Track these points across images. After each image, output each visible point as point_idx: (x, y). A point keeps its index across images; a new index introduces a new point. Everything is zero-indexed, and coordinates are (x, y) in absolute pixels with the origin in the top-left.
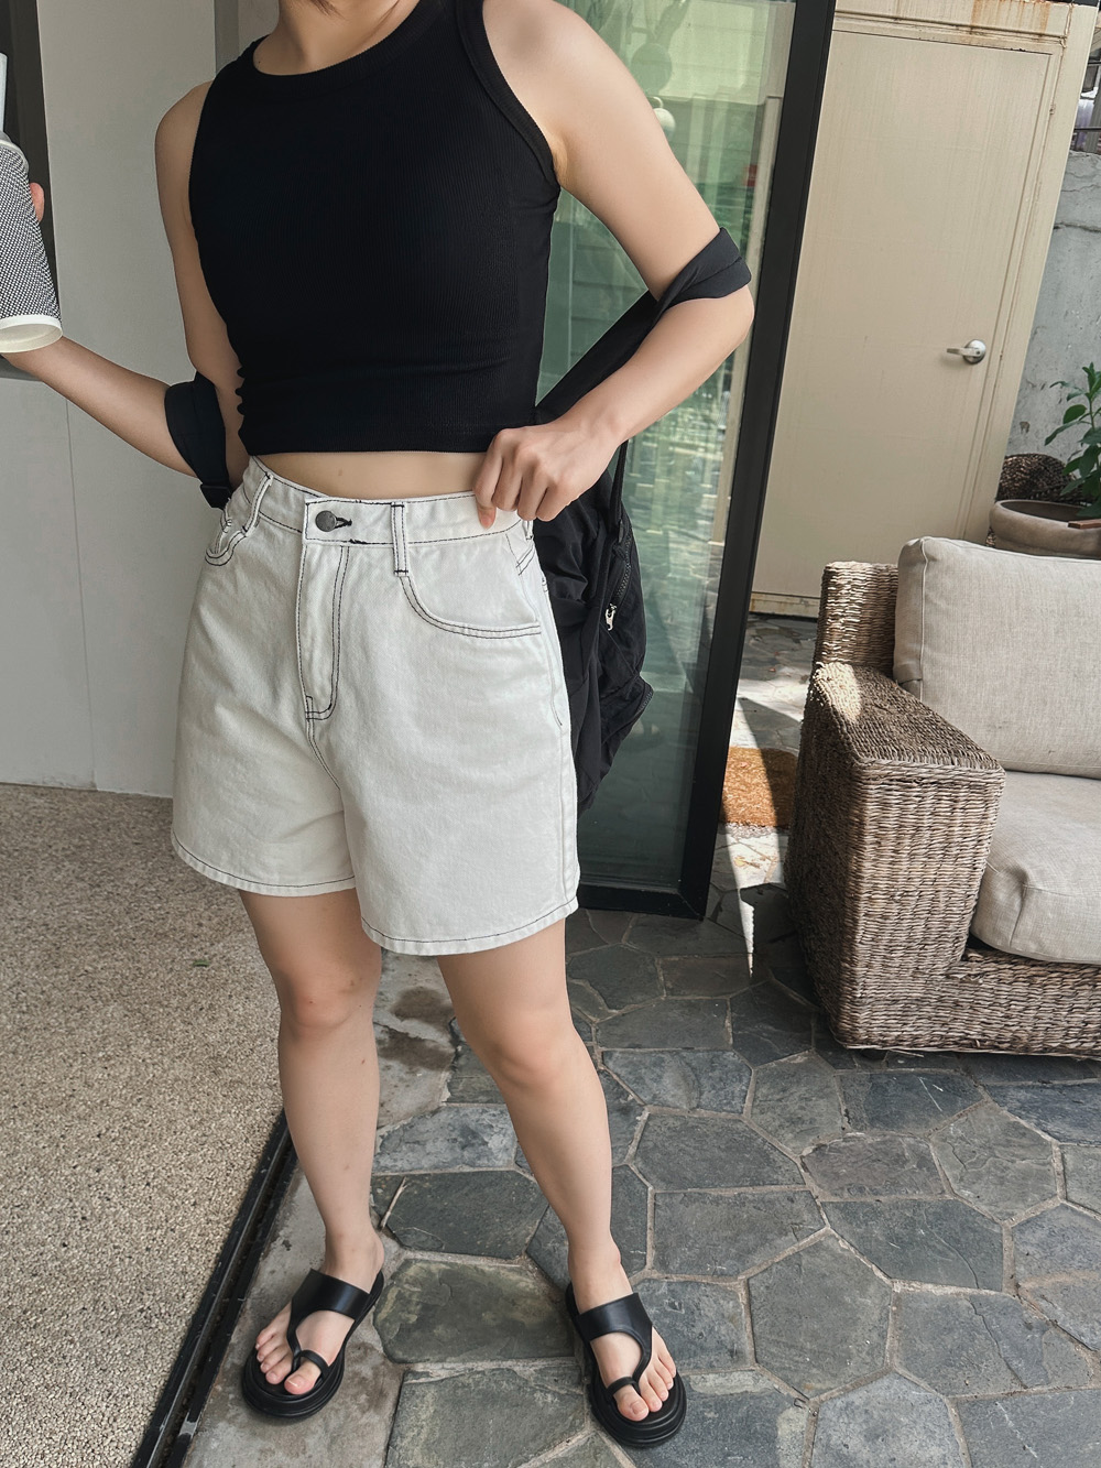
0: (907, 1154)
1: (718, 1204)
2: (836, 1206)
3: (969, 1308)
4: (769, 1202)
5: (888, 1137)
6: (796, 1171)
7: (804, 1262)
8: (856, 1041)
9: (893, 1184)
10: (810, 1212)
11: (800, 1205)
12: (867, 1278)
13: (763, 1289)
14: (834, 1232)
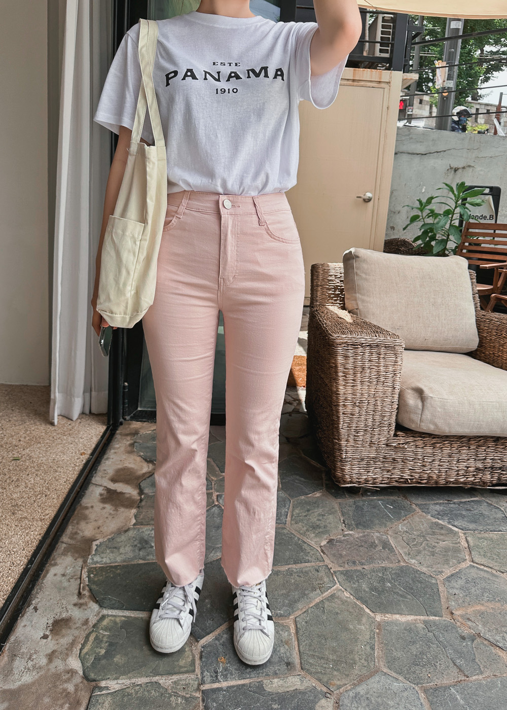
0: (376, 542)
1: (278, 575)
2: (342, 573)
3: (424, 628)
4: (305, 572)
5: (366, 533)
6: (318, 554)
7: (326, 606)
8: (345, 482)
9: (370, 559)
10: (328, 577)
11: (322, 573)
12: (361, 613)
13: (303, 623)
14: (341, 587)
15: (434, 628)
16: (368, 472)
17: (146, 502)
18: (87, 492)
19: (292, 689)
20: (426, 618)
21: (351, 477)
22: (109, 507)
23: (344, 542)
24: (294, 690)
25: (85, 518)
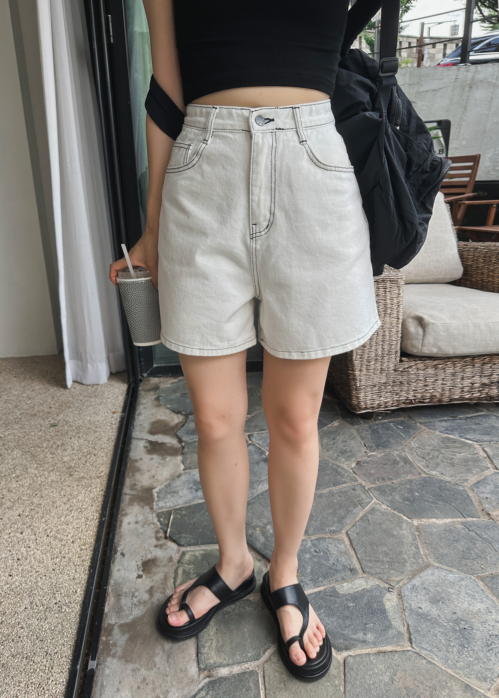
0: (398, 459)
1: (322, 498)
2: (375, 489)
3: (464, 528)
4: (344, 492)
5: (387, 453)
6: (351, 475)
7: (370, 518)
8: (361, 409)
9: (396, 474)
10: (364, 494)
11: (359, 492)
12: (400, 521)
13: (355, 535)
14: (378, 501)
15: (474, 528)
16: (380, 397)
17: (188, 448)
18: (131, 446)
19: (360, 589)
20: (464, 520)
21: (366, 404)
22: (155, 457)
23: (370, 462)
24: (362, 590)
25: (138, 470)
